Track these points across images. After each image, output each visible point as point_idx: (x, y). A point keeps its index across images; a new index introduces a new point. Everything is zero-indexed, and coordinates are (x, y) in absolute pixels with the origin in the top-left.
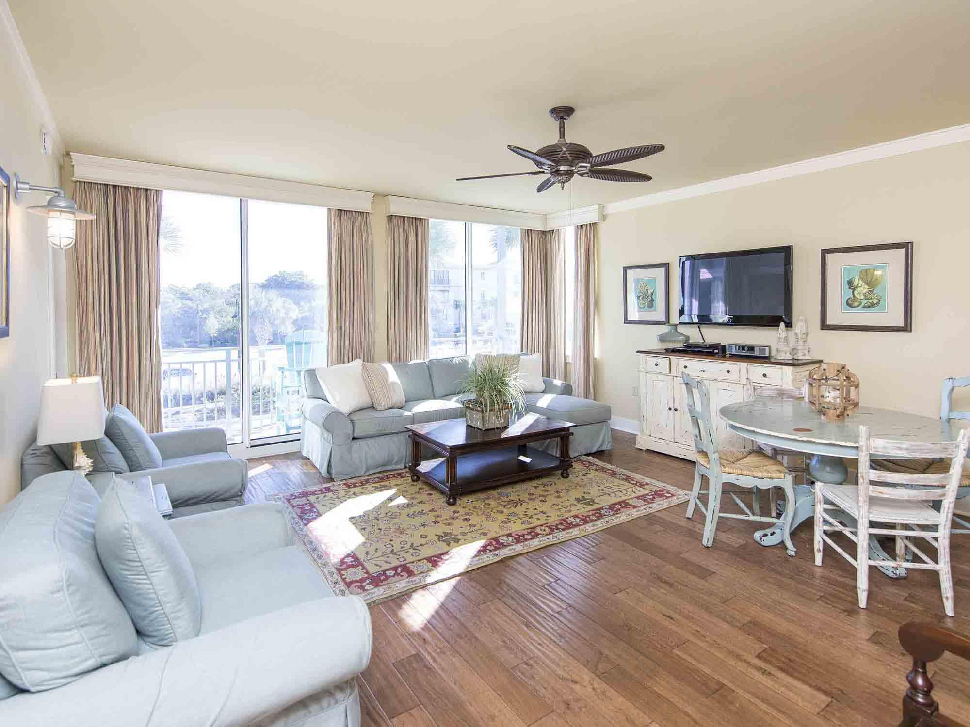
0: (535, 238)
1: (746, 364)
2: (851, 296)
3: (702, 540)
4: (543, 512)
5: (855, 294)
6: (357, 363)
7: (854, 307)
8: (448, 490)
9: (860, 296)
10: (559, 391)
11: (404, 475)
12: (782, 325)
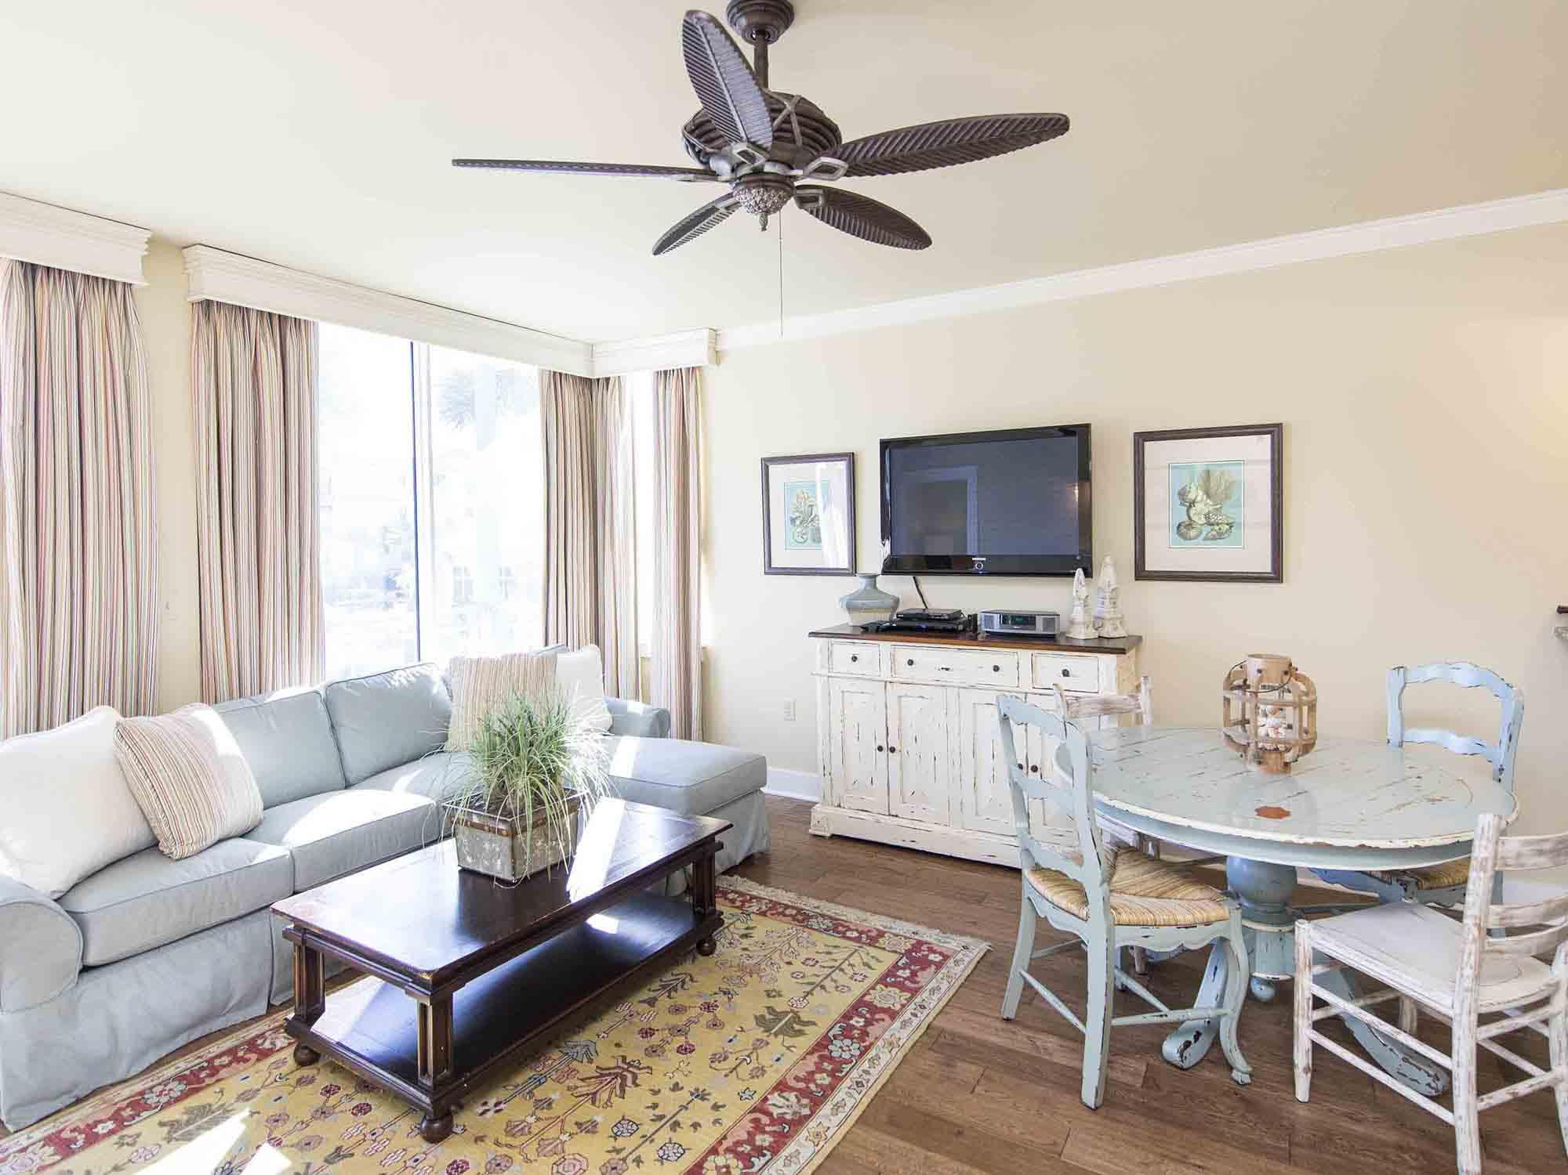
0: (569, 394)
1: (1030, 652)
2: (1186, 518)
3: (1080, 1092)
4: (701, 1095)
5: (1191, 515)
6: (102, 719)
7: (1190, 539)
8: (428, 1100)
9: (1200, 519)
10: (645, 727)
11: (267, 1045)
12: (1079, 572)
